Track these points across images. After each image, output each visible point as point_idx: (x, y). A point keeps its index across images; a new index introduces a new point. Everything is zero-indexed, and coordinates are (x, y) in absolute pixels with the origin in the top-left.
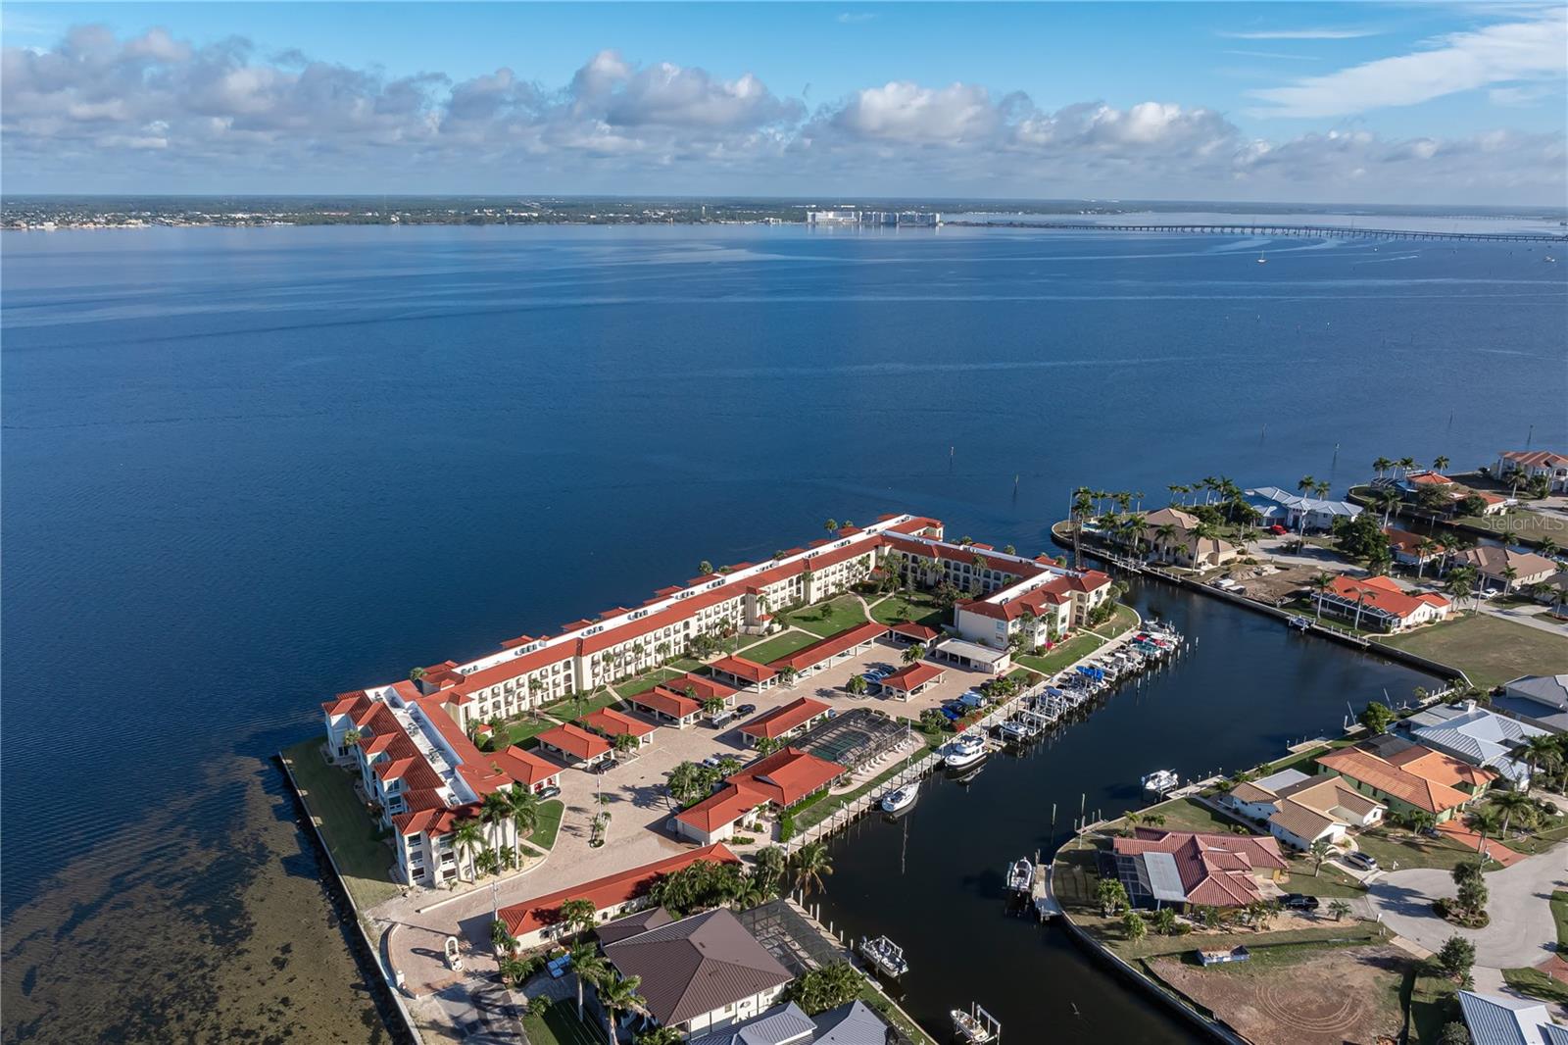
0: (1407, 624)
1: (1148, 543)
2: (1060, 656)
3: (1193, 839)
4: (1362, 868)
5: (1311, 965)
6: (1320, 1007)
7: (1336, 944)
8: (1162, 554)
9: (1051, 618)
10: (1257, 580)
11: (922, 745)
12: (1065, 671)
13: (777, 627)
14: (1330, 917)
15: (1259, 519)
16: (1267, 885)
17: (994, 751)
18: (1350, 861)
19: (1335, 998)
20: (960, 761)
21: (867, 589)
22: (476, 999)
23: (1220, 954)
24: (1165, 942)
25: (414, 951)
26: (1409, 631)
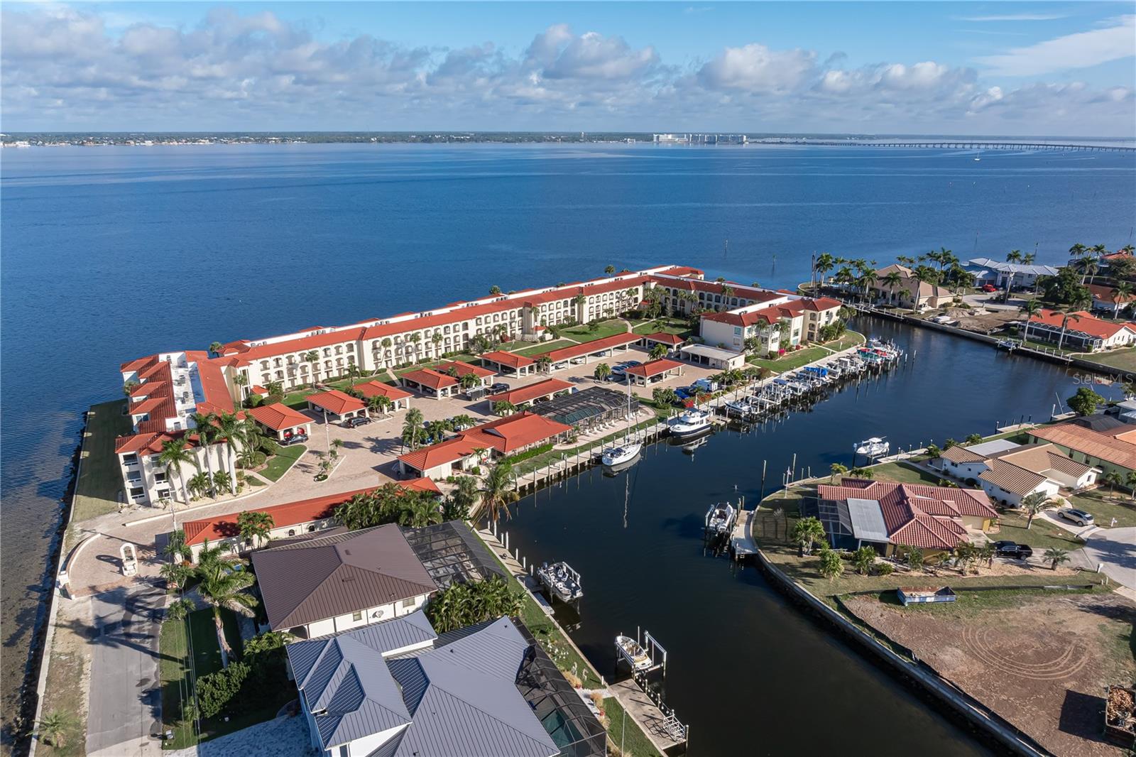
0: (1107, 345)
1: (877, 290)
2: (790, 361)
3: (900, 488)
4: (1076, 524)
5: (1025, 610)
6: (1037, 653)
7: (1053, 591)
8: (888, 299)
9: (784, 327)
10: (970, 318)
11: (651, 417)
12: (794, 371)
13: (549, 336)
14: (1044, 566)
15: (973, 279)
16: (977, 533)
17: (718, 425)
18: (1064, 517)
19: (1054, 644)
20: (683, 429)
21: (634, 316)
22: (131, 604)
23: (923, 594)
24: (863, 582)
25: (99, 557)
26: (1109, 351)
